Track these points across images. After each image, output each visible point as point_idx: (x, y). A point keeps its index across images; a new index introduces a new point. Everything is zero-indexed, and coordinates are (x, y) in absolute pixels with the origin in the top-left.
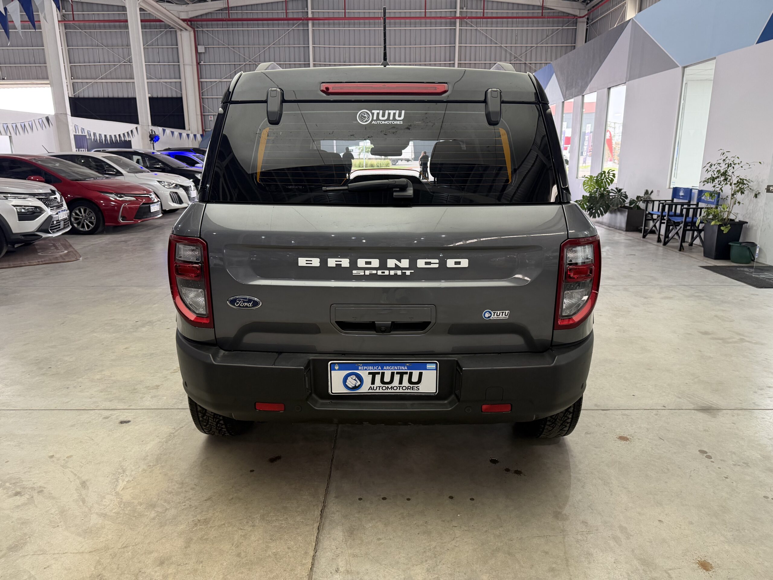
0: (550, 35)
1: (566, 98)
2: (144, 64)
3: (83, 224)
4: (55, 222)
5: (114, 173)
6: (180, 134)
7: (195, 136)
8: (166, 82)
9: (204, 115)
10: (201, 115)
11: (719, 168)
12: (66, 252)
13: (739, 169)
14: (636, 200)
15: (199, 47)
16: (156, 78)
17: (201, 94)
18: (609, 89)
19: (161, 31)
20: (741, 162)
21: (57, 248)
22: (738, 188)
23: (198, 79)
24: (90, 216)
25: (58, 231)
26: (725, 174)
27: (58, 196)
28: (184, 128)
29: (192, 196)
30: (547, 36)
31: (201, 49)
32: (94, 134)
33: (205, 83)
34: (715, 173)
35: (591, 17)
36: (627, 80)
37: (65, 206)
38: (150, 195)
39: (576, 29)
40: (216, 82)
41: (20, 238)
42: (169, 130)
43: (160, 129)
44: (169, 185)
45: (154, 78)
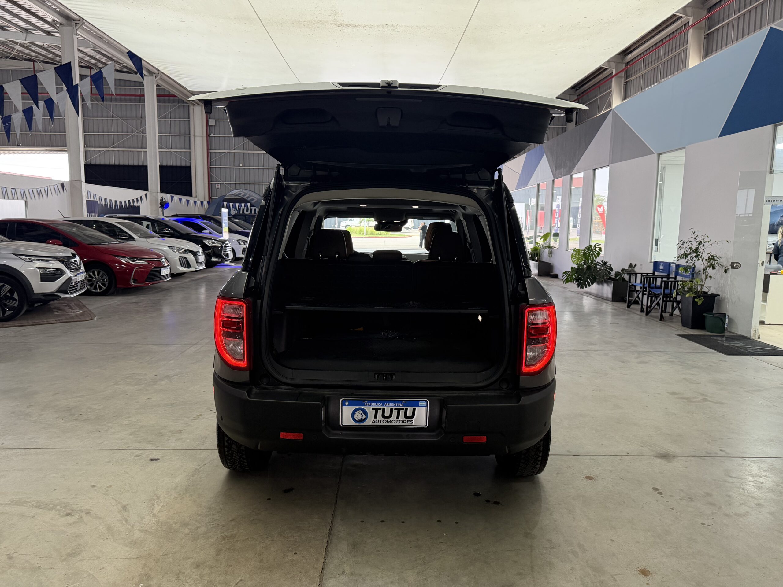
1: (555, 176)
2: (157, 135)
3: (96, 286)
4: (73, 284)
5: (127, 238)
6: (188, 201)
7: (202, 203)
9: (211, 183)
10: (208, 183)
11: (690, 246)
12: (81, 311)
13: (709, 247)
15: (209, 120)
16: (167, 148)
17: (209, 164)
18: (595, 170)
19: (174, 105)
20: (710, 240)
21: (71, 308)
22: (709, 264)
23: (208, 149)
24: (103, 278)
25: (75, 292)
26: (696, 250)
27: (77, 259)
28: (191, 195)
29: (200, 261)
31: (212, 122)
32: (106, 200)
33: (214, 154)
34: (687, 249)
36: (610, 163)
37: (83, 269)
38: (161, 259)
40: (224, 152)
41: (40, 298)
42: (176, 197)
43: (169, 195)
44: (178, 250)
45: (165, 148)
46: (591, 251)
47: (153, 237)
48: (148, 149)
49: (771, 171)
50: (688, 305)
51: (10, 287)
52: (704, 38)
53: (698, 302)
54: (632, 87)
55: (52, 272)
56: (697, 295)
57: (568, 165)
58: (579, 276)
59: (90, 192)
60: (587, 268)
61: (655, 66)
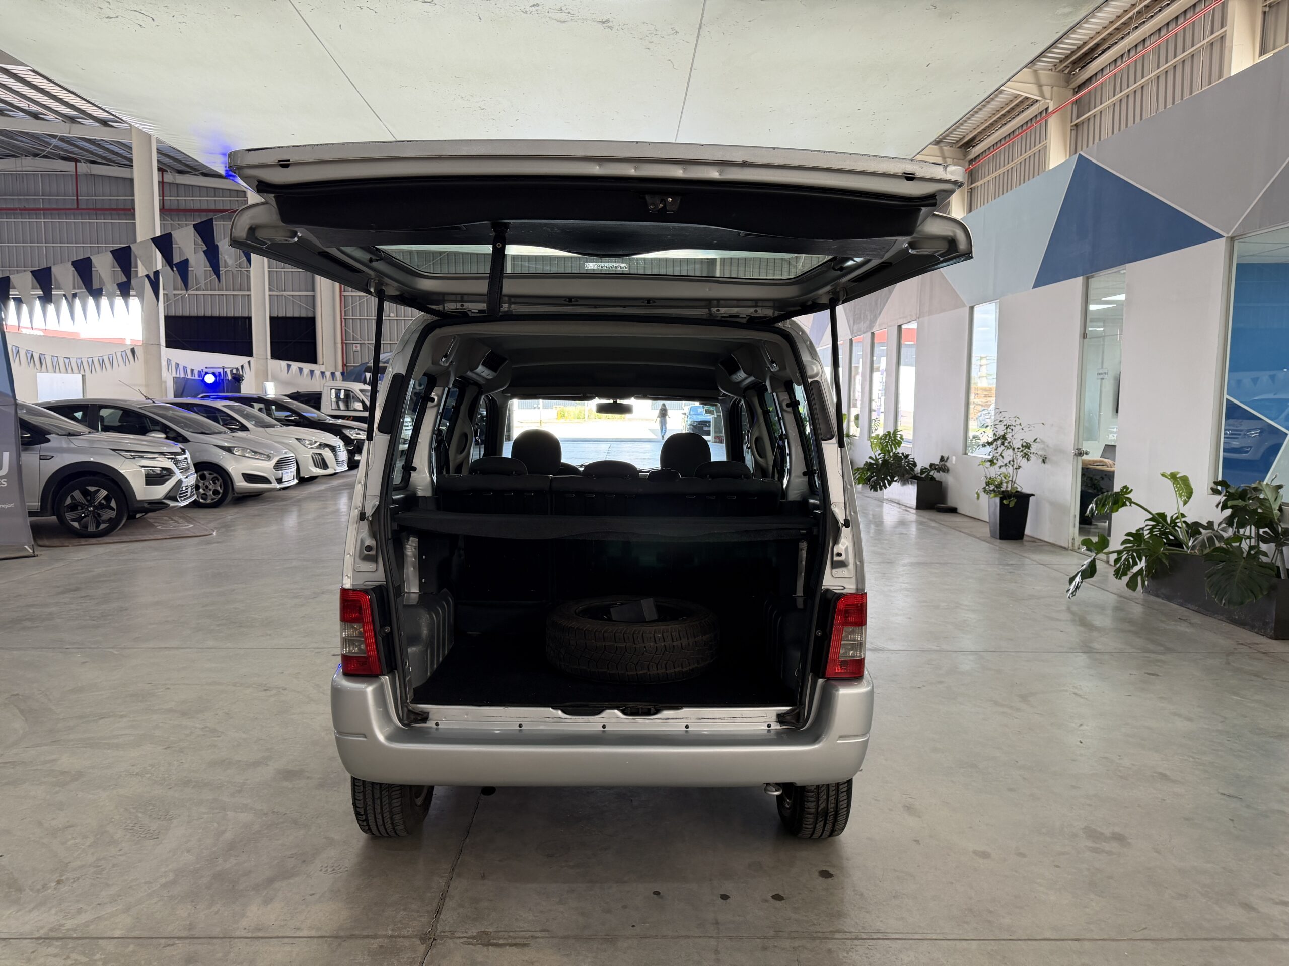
1: (855, 334)
4: (184, 488)
5: (238, 427)
6: (312, 372)
7: (333, 374)
8: (292, 296)
9: (346, 343)
10: (342, 343)
12: (192, 526)
13: (1020, 431)
14: (929, 468)
16: (280, 290)
17: (343, 312)
21: (176, 522)
22: (1022, 454)
23: (341, 292)
25: (185, 499)
29: (340, 460)
33: (351, 298)
36: (918, 316)
41: (144, 507)
42: (295, 365)
43: (283, 363)
44: (310, 444)
45: (276, 290)
46: (889, 440)
48: (253, 293)
49: (1084, 335)
50: (995, 509)
51: (106, 493)
52: (1071, 130)
53: (1008, 505)
54: (978, 197)
55: (159, 472)
56: (1005, 496)
57: (869, 318)
58: (872, 474)
59: (170, 360)
60: (882, 463)
61: (1008, 167)
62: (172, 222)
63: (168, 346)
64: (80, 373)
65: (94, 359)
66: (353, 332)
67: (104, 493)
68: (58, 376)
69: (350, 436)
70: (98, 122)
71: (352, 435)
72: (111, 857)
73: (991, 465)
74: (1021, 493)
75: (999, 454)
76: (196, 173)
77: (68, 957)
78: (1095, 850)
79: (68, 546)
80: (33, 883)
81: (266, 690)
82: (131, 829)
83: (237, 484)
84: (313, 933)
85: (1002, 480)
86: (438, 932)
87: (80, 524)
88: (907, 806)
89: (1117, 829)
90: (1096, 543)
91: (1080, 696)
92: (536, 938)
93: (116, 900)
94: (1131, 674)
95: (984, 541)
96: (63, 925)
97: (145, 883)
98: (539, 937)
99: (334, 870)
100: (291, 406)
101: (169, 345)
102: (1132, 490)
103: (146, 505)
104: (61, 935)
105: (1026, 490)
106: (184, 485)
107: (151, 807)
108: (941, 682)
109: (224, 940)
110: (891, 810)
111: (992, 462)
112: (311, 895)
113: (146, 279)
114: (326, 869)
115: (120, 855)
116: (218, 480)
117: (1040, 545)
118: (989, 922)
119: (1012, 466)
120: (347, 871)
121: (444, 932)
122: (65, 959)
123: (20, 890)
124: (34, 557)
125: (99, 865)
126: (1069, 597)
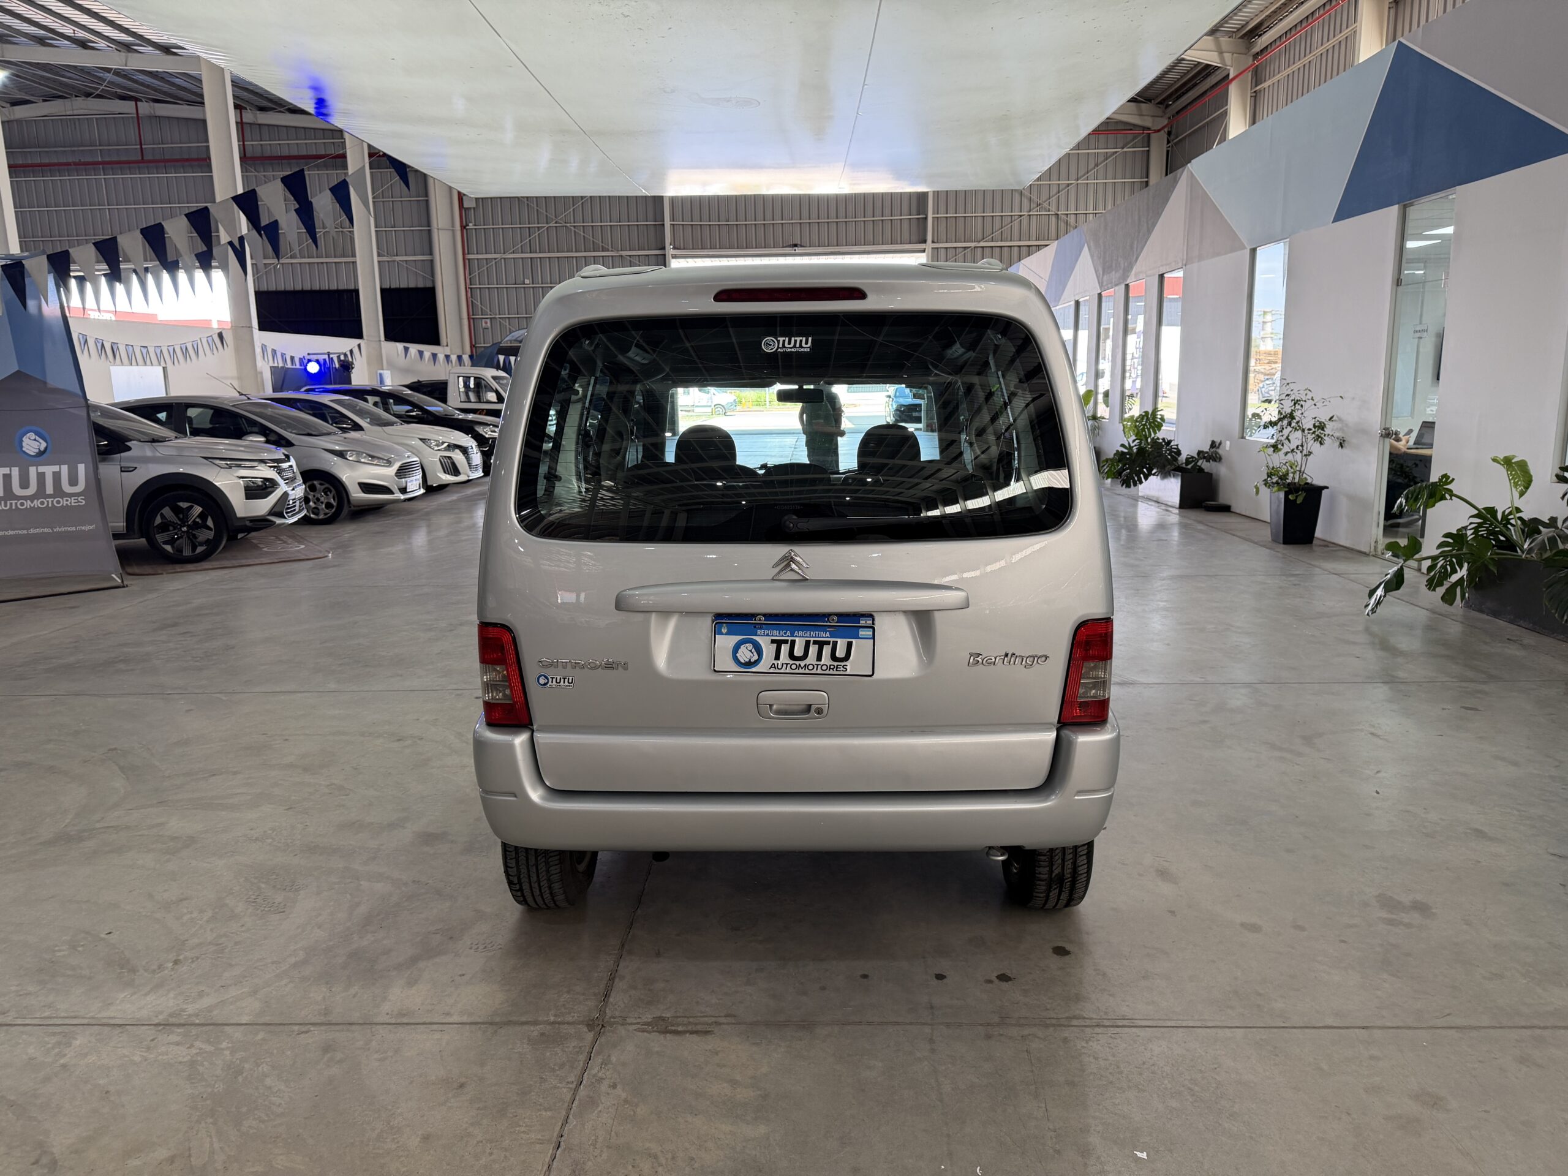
0: (1100, 164)
1: (1103, 286)
2: (373, 229)
5: (350, 426)
6: (434, 356)
7: (460, 357)
8: (406, 261)
9: (473, 319)
10: (469, 319)
11: (1281, 407)
12: (303, 547)
13: (1311, 407)
14: (1196, 457)
15: (464, 198)
16: (391, 254)
17: (469, 283)
18: (1163, 275)
21: (285, 542)
23: (464, 254)
25: (293, 515)
26: (1291, 416)
27: (293, 462)
28: (435, 340)
29: (473, 463)
30: (1097, 165)
31: (469, 202)
32: (292, 358)
33: (476, 261)
35: (1174, 132)
36: (1184, 262)
39: (1148, 151)
40: (495, 259)
41: (246, 526)
42: (414, 348)
43: (400, 346)
44: (437, 445)
45: (386, 254)
46: (1146, 422)
47: (391, 424)
48: (358, 259)
49: (1398, 282)
50: (1279, 506)
51: (201, 509)
52: (1389, 8)
53: (1295, 501)
54: (1265, 102)
55: (260, 484)
56: (1291, 489)
57: (1122, 266)
58: (1125, 465)
59: (265, 346)
60: (1137, 452)
61: (1305, 61)
62: (256, 174)
63: (260, 329)
64: (160, 365)
65: (176, 347)
66: (481, 304)
67: (198, 510)
68: (134, 369)
69: (484, 434)
70: (159, 50)
71: (486, 433)
72: (232, 933)
73: (1274, 451)
74: (1312, 485)
75: (1285, 437)
76: (282, 109)
77: (192, 1046)
78: (1390, 922)
79: (162, 574)
80: (147, 963)
81: (399, 740)
82: (254, 902)
83: (353, 495)
84: (465, 1019)
85: (1288, 470)
86: (607, 1017)
87: (173, 547)
88: (1161, 871)
89: (1419, 897)
90: (1405, 546)
91: (1378, 736)
92: (720, 1024)
93: (241, 982)
94: (1443, 709)
95: (1264, 546)
96: (184, 1010)
97: (273, 963)
98: (724, 1024)
99: (485, 947)
100: (411, 399)
101: (263, 327)
102: (1453, 479)
103: (248, 523)
104: (182, 1021)
105: (1318, 482)
106: (291, 498)
107: (274, 877)
108: (1205, 722)
109: (365, 1026)
110: (1140, 875)
111: (1275, 447)
112: (460, 976)
113: (229, 248)
114: (476, 947)
115: (243, 932)
116: (331, 492)
117: (1333, 549)
118: (1259, 1006)
119: (1301, 452)
120: (501, 948)
121: (614, 1018)
122: (188, 1048)
123: (133, 970)
124: (124, 587)
125: (220, 942)
126: (1368, 614)
